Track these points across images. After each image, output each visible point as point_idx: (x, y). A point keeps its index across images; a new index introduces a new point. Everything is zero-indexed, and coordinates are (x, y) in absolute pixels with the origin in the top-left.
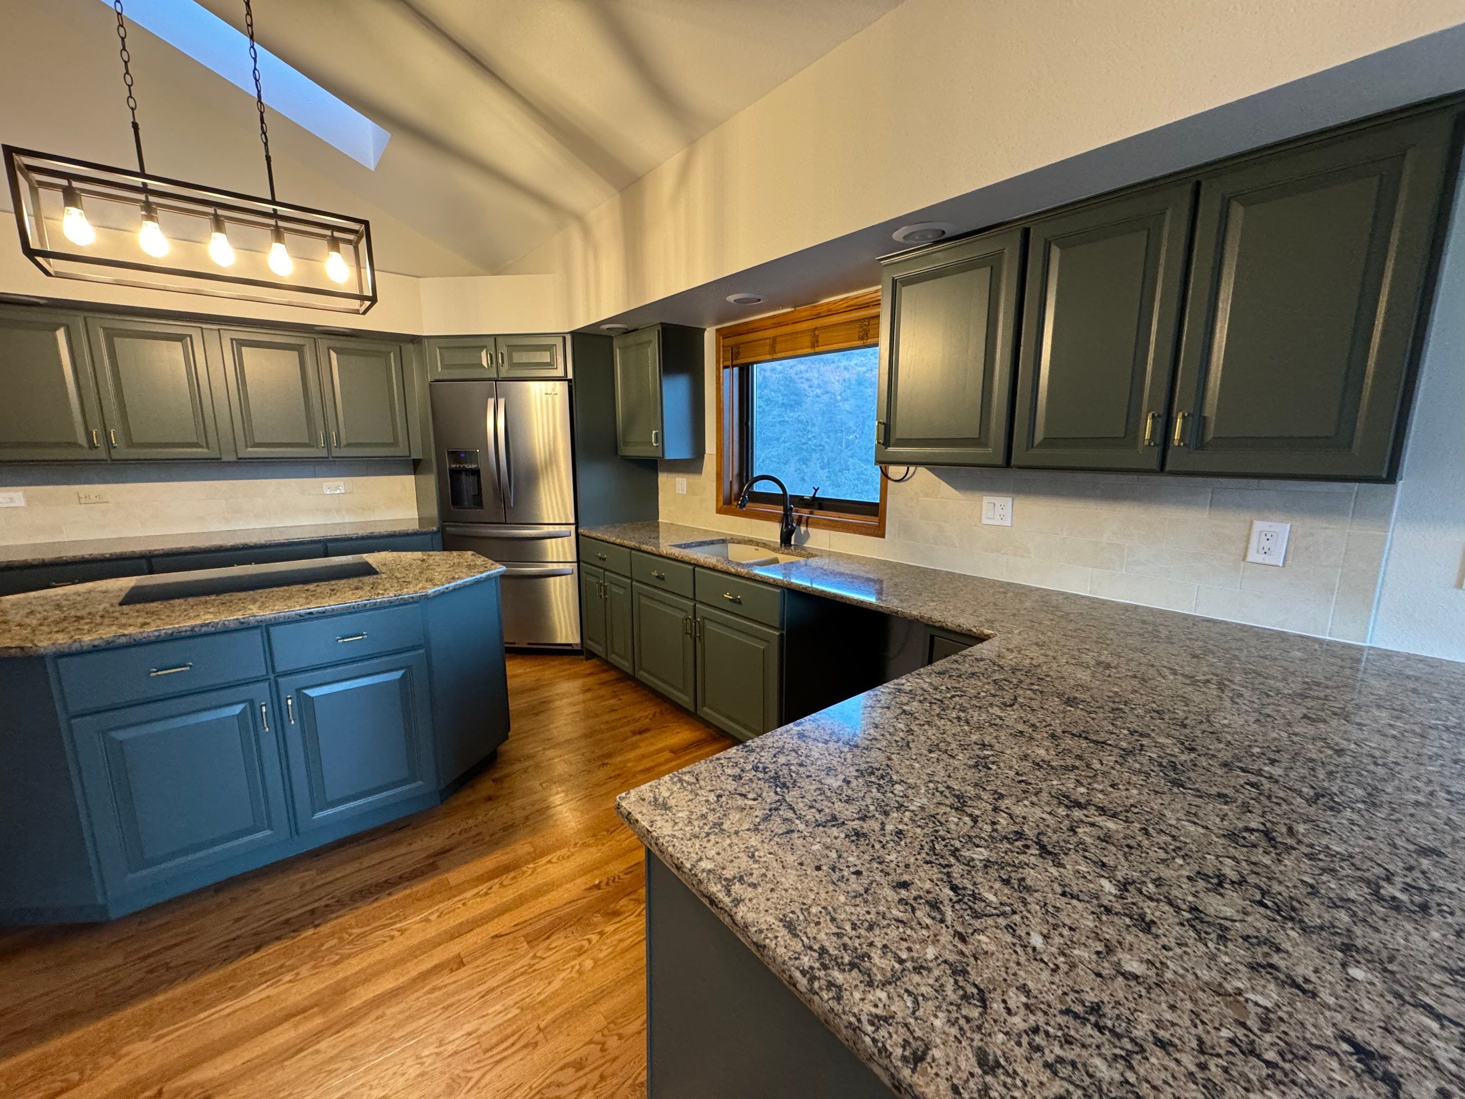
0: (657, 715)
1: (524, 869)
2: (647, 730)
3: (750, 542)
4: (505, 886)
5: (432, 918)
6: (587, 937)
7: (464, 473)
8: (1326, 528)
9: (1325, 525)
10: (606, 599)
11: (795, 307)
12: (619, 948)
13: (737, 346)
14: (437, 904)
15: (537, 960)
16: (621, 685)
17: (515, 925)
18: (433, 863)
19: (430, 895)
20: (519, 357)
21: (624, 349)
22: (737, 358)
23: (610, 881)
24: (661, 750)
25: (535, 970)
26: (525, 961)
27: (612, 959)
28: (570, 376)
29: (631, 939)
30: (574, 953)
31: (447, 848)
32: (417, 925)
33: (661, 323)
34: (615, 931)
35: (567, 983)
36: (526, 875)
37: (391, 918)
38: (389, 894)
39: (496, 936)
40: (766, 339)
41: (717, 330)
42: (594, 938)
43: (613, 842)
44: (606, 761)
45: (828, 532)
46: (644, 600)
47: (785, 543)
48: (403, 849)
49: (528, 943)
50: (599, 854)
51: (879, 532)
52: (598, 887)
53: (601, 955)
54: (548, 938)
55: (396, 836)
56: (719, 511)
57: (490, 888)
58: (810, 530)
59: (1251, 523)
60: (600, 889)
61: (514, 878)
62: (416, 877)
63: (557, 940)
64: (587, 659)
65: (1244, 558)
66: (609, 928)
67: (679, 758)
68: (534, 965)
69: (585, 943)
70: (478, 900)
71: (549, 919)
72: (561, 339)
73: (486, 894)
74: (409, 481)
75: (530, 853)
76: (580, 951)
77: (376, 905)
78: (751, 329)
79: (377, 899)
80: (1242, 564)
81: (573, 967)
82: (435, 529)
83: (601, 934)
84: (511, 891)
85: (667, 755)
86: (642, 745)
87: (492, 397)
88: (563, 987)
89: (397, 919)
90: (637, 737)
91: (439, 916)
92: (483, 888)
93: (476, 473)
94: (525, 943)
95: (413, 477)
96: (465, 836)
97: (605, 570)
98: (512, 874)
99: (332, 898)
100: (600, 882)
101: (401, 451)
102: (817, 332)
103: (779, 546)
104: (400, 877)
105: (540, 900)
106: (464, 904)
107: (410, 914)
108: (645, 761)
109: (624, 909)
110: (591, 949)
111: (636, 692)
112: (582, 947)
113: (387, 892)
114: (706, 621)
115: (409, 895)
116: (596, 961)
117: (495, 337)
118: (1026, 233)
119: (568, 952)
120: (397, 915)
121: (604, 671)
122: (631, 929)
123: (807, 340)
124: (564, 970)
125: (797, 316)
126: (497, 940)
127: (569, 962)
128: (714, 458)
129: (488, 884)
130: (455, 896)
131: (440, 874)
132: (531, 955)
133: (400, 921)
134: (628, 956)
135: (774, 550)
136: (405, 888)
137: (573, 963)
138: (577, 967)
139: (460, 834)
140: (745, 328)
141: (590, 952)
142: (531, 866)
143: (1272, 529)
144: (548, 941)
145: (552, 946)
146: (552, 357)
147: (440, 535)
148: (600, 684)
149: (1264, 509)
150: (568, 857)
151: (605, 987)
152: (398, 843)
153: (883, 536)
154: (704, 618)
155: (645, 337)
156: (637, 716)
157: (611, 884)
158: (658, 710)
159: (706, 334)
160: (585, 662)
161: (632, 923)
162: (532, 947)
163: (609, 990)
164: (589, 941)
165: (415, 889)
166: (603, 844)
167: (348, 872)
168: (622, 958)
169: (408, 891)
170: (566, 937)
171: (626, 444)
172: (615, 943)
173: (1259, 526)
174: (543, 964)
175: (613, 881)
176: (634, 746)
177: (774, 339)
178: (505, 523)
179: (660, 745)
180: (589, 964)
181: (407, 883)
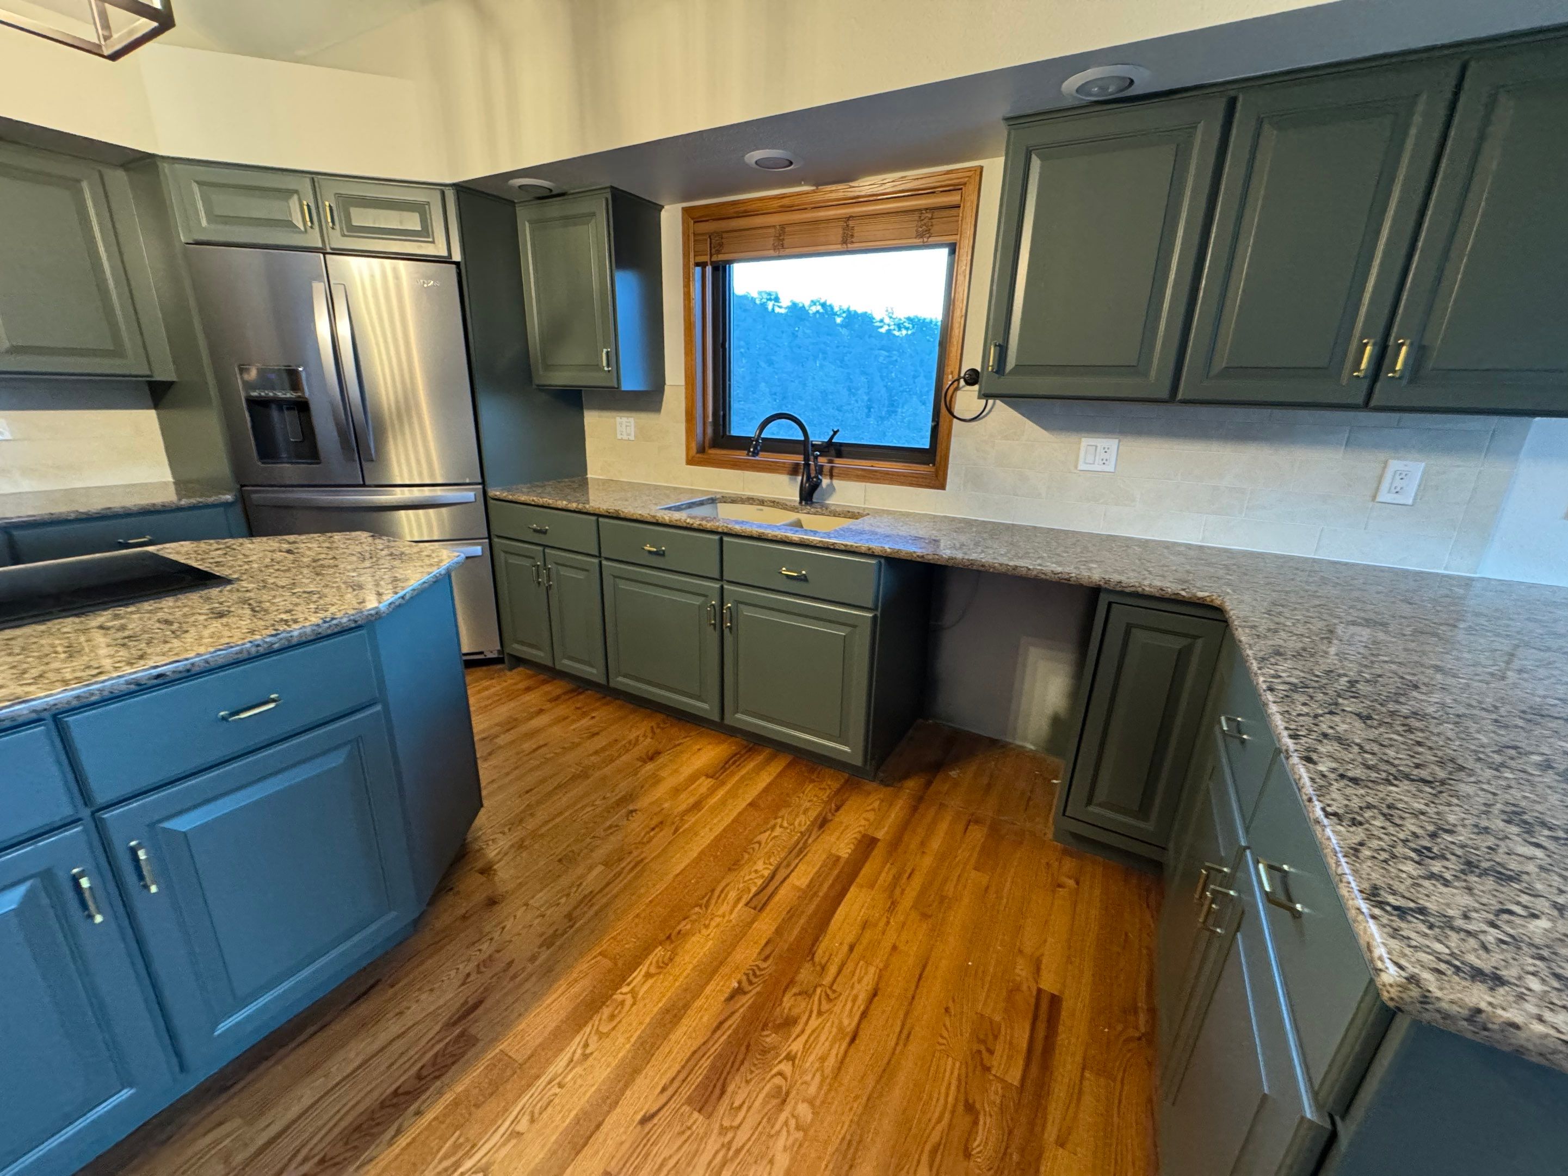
0: (658, 731)
1: (618, 997)
2: (658, 753)
3: (750, 500)
4: (607, 1035)
5: (523, 1126)
6: (775, 1071)
7: (274, 406)
8: (1458, 466)
9: (1459, 463)
10: (549, 588)
11: (817, 185)
12: (828, 1071)
13: (720, 234)
14: (515, 1101)
15: (730, 1135)
16: (581, 697)
17: (664, 1089)
18: (462, 1034)
19: (493, 1088)
20: (361, 217)
21: (539, 224)
22: (718, 252)
23: (751, 977)
24: (693, 778)
25: (738, 1151)
26: (713, 1144)
27: (829, 1090)
28: (457, 257)
29: (834, 1052)
30: (775, 1102)
31: (471, 1002)
32: (504, 1151)
33: (612, 187)
34: (807, 1048)
35: (796, 1150)
36: (627, 1007)
37: (445, 1157)
38: (418, 1113)
39: (645, 1120)
40: (769, 227)
41: (685, 210)
42: (786, 1067)
43: (718, 920)
44: (631, 807)
45: (864, 484)
46: (623, 585)
47: (806, 500)
48: (393, 1028)
49: (699, 1111)
50: (711, 943)
51: (938, 481)
52: (738, 992)
53: (812, 1090)
54: (723, 1092)
55: (364, 1009)
56: (690, 461)
57: (586, 1045)
58: (836, 482)
59: (1386, 463)
60: (745, 993)
61: (612, 1017)
62: (447, 1067)
63: (738, 1091)
64: (511, 669)
65: (1374, 498)
66: (796, 1046)
67: (723, 783)
68: (730, 1142)
69: (778, 1080)
70: (579, 1070)
71: (706, 1063)
72: (438, 195)
73: (585, 1057)
74: (148, 419)
75: (609, 971)
76: (782, 1098)
77: (403, 1141)
78: (743, 211)
79: (398, 1132)
80: (1371, 504)
81: (786, 1123)
82: (229, 497)
83: (790, 1058)
84: (621, 1040)
85: (705, 784)
86: (663, 774)
87: (318, 278)
88: (793, 1160)
89: (460, 1153)
90: (650, 767)
91: (532, 1121)
92: (574, 1046)
93: (302, 407)
94: (696, 1115)
95: (152, 414)
96: (489, 973)
97: (545, 546)
98: (606, 1012)
99: (305, 1160)
100: (739, 982)
101: (133, 365)
102: (851, 223)
103: (797, 504)
104: (419, 1077)
105: (673, 1037)
106: (561, 1086)
107: (480, 1135)
108: (683, 796)
109: (795, 1012)
110: (791, 1087)
111: (607, 704)
112: (779, 1088)
113: (413, 1108)
114: (741, 606)
115: (456, 1103)
116: (811, 1102)
117: (314, 177)
118: (1232, 105)
119: (765, 1103)
120: (456, 1147)
121: (545, 682)
122: (823, 1038)
123: (836, 233)
124: (779, 1132)
125: (818, 197)
126: (650, 1125)
127: (776, 1119)
128: (682, 391)
129: (577, 1039)
130: (538, 1077)
131: (484, 1051)
132: (716, 1127)
133: (468, 1155)
134: (847, 1077)
135: (793, 509)
136: (440, 1093)
137: (783, 1117)
138: (792, 1122)
139: (479, 972)
140: (731, 211)
141: (794, 1093)
142: (625, 989)
143: (1406, 469)
144: (726, 1100)
145: (736, 1104)
146: (424, 221)
147: (238, 509)
148: (550, 701)
149: (1399, 447)
150: (671, 960)
151: (848, 1137)
152: (376, 1018)
153: (942, 487)
154: (738, 602)
155: (583, 207)
156: (632, 736)
157: (755, 980)
158: (653, 724)
159: (664, 215)
160: (508, 673)
161: (820, 1028)
162: (709, 1116)
163: (857, 1138)
164: (780, 1074)
165: (459, 1088)
166: (707, 927)
167: (307, 1101)
168: (841, 1084)
169: (449, 1097)
170: (748, 1082)
171: (548, 367)
172: (817, 1065)
173: (1395, 465)
174: (742, 1136)
175: (755, 975)
176: (656, 780)
177: (783, 227)
178: (364, 485)
179: (687, 771)
180: (804, 1110)
181: (438, 1083)
